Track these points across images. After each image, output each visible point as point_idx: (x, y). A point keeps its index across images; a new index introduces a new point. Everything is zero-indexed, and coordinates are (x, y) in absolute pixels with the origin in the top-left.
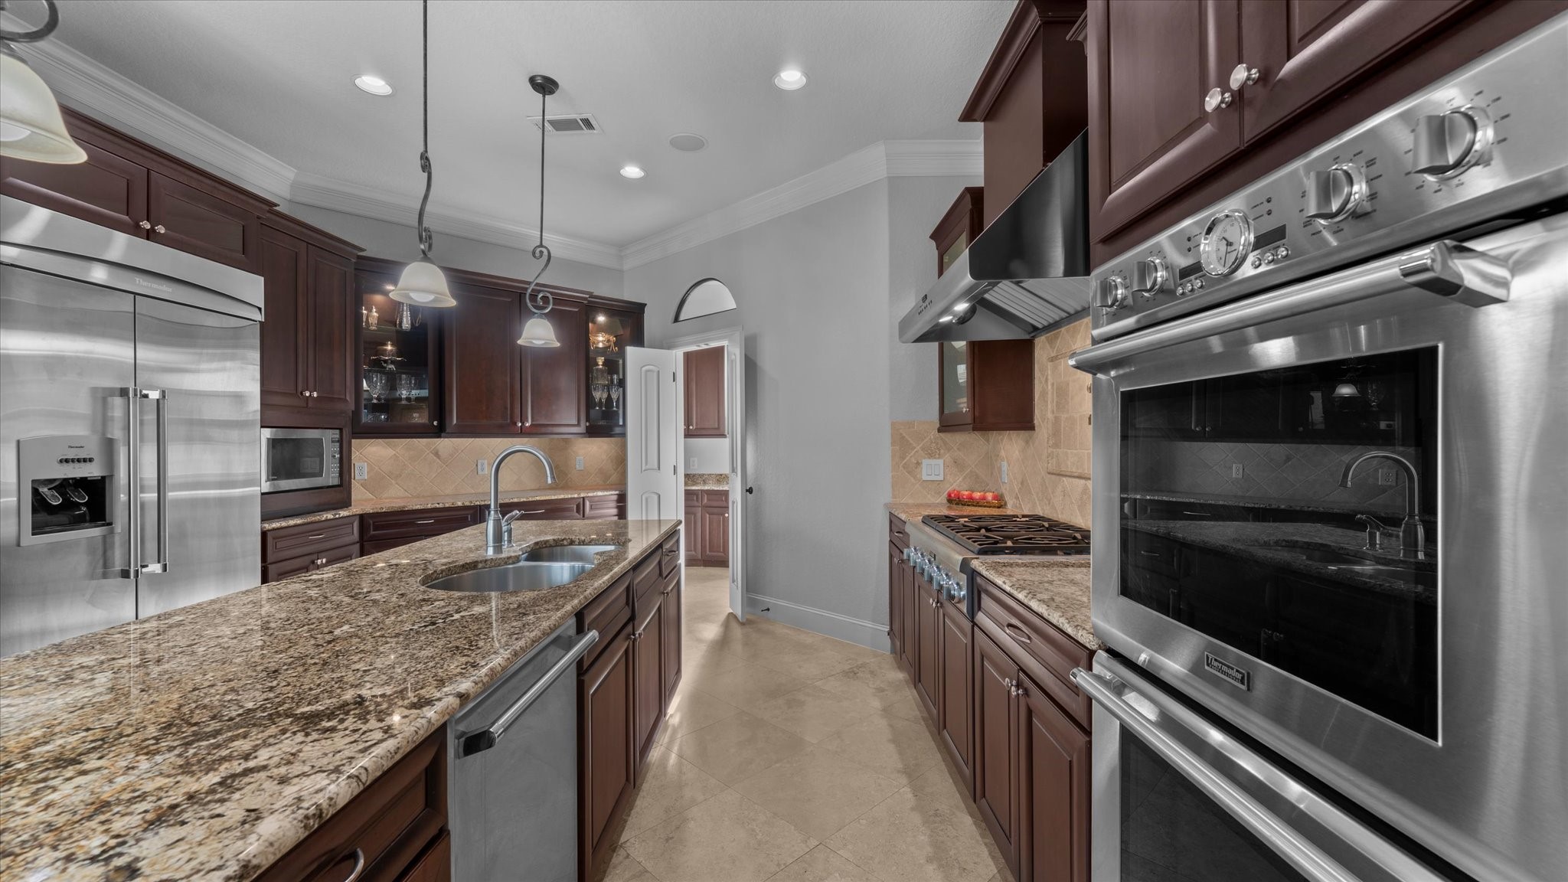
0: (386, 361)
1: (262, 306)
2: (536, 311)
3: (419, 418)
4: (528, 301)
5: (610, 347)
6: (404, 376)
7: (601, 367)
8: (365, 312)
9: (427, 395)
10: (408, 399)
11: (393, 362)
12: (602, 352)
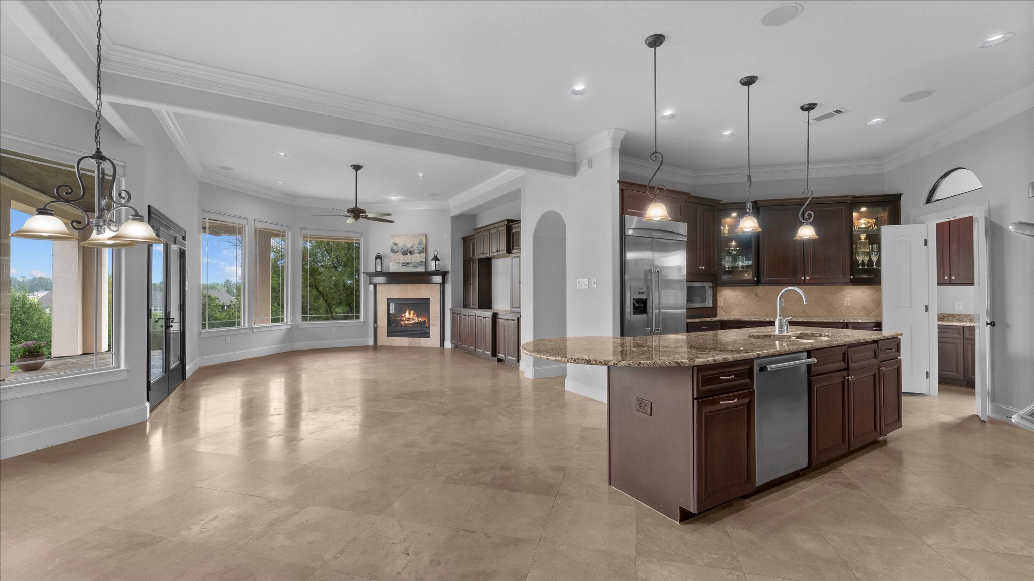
0: (732, 250)
1: (686, 234)
2: (804, 222)
3: (747, 276)
4: (800, 217)
5: (871, 226)
6: (740, 256)
7: (863, 240)
8: (722, 228)
9: (751, 264)
10: (742, 267)
11: (735, 250)
12: (865, 230)
